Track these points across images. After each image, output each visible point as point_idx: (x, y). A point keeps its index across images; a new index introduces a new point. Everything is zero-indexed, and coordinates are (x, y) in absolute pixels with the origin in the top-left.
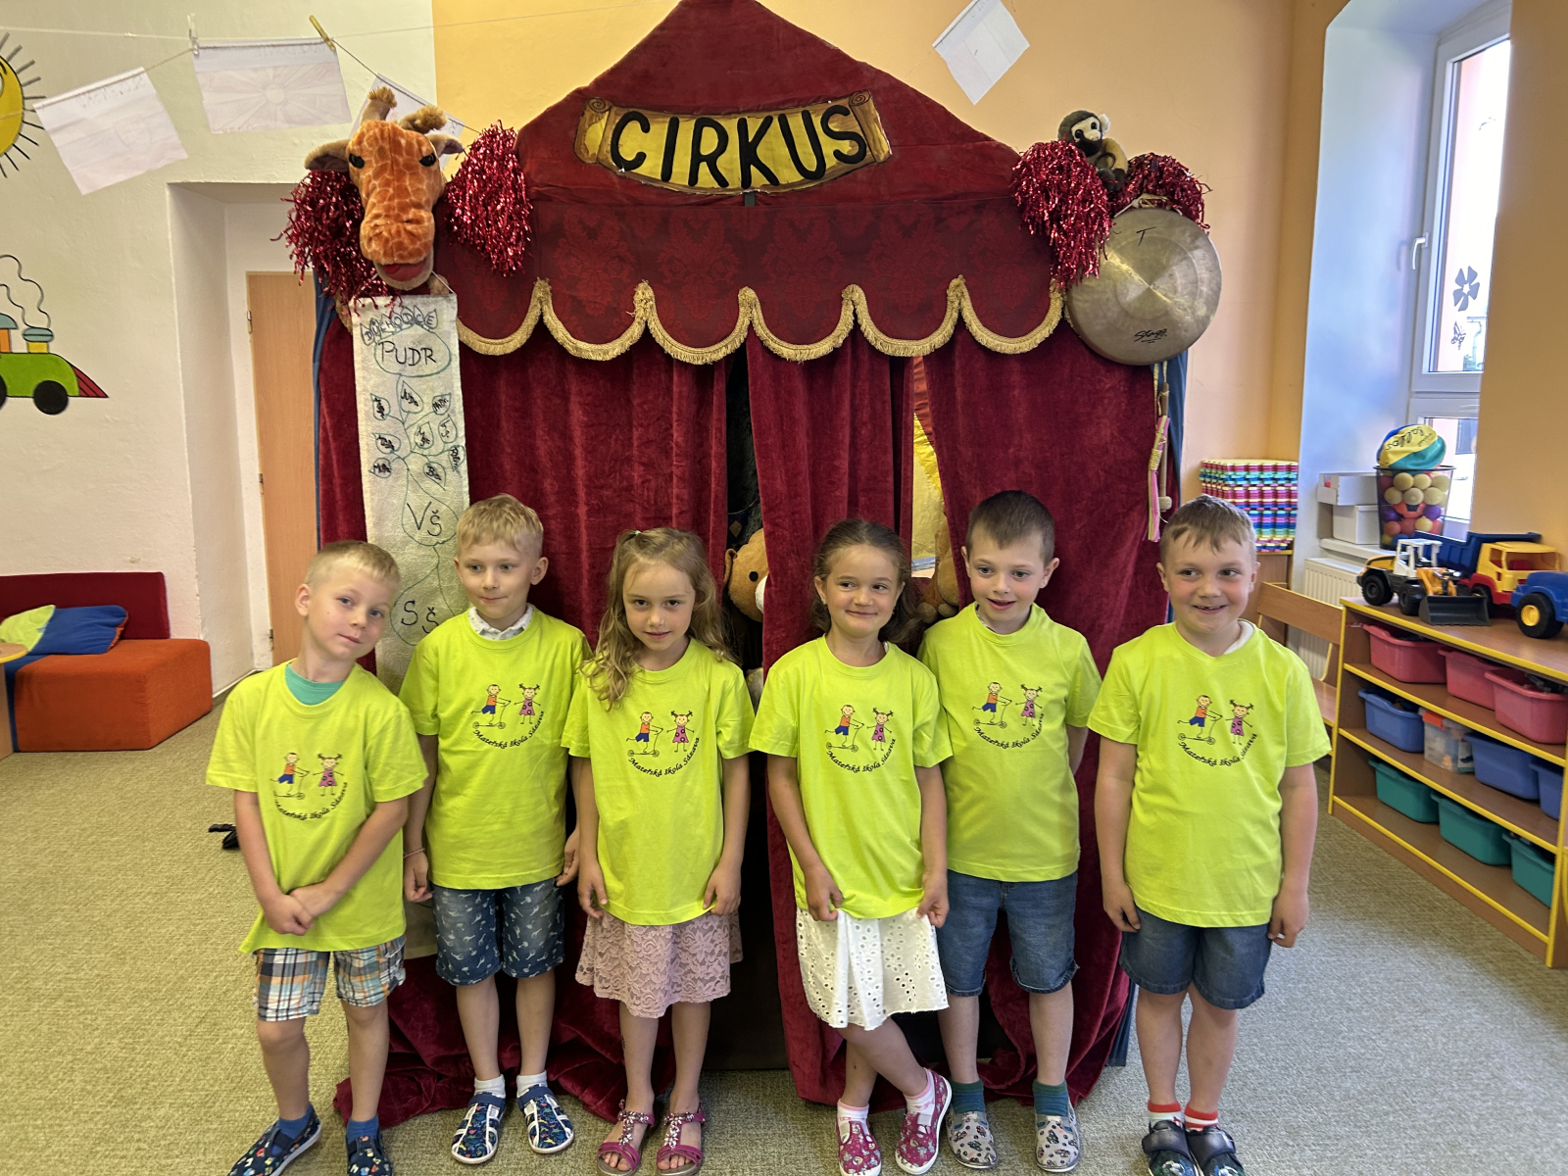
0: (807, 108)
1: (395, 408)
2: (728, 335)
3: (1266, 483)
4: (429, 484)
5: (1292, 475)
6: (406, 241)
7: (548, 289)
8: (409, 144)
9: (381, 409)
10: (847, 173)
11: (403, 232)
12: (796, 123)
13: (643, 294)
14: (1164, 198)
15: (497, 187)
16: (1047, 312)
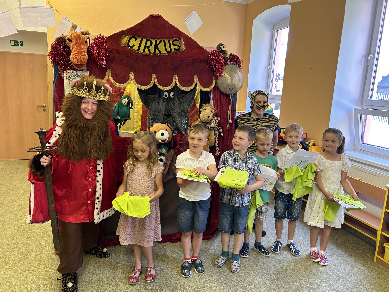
0: (170, 39)
6: (82, 60)
7: (110, 71)
8: (82, 38)
10: (176, 53)
11: (82, 57)
12: (167, 42)
13: (132, 74)
14: (235, 63)
15: (101, 49)
16: (212, 83)
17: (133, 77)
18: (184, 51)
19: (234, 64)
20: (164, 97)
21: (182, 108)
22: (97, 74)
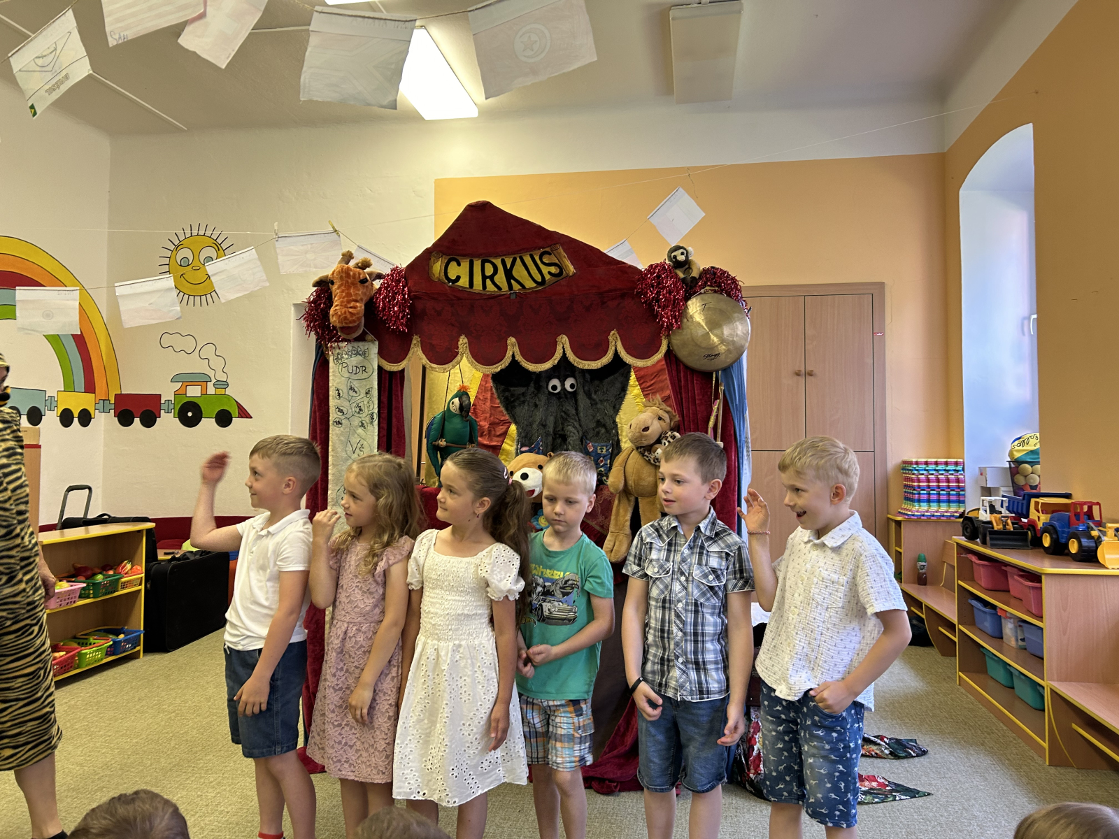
0: (531, 253)
1: (345, 395)
2: (501, 360)
3: (941, 472)
4: (360, 431)
5: (960, 468)
6: (349, 316)
7: (419, 339)
8: (354, 274)
9: (339, 394)
10: (556, 282)
11: (347, 313)
12: (528, 259)
13: (463, 341)
14: (716, 288)
15: (395, 294)
16: (660, 346)
17: (466, 347)
18: (574, 275)
19: (715, 292)
20: (550, 392)
21: (599, 417)
22: (394, 347)
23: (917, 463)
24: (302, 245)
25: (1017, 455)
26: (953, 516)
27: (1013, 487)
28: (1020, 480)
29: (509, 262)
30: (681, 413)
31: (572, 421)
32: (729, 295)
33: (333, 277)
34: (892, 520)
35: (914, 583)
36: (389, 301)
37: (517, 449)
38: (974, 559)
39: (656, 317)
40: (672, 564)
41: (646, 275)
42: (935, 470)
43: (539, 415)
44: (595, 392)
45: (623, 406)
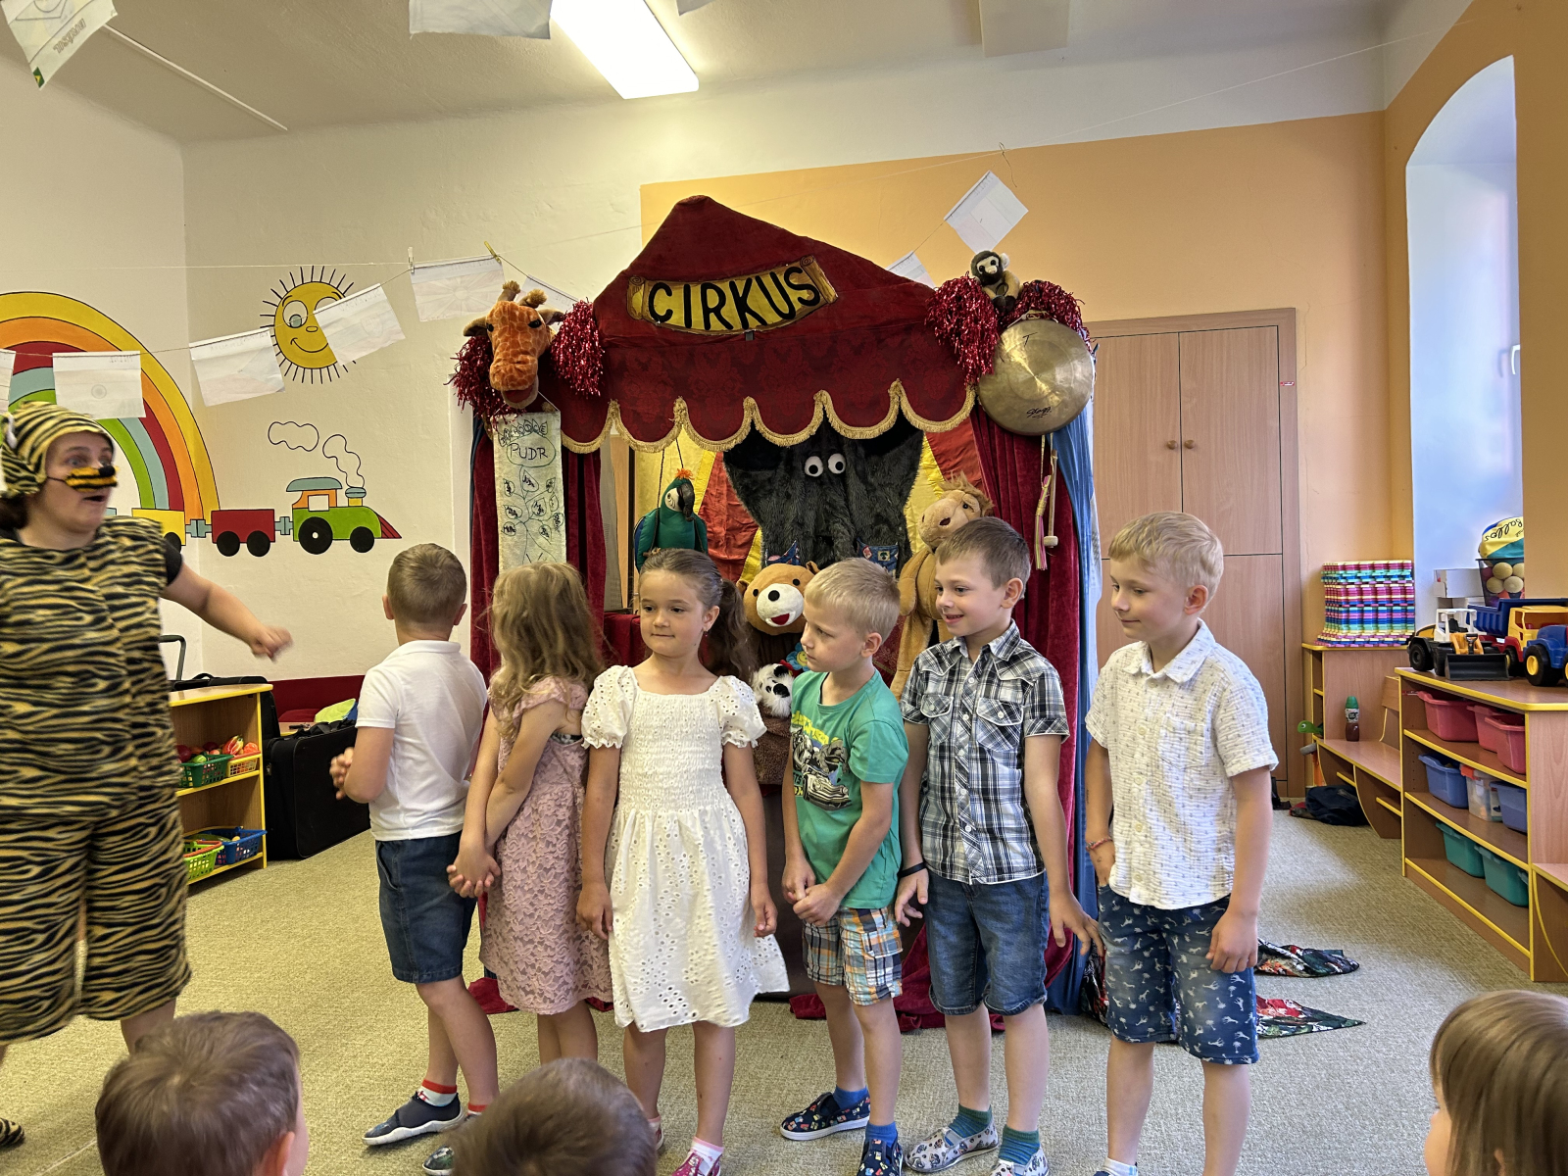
0: (773, 270)
1: (518, 490)
2: (735, 432)
3: (1379, 580)
4: (542, 539)
5: (1407, 572)
6: (516, 375)
7: (618, 406)
8: (522, 314)
9: (509, 489)
10: (811, 313)
11: (514, 371)
12: (768, 281)
13: (680, 405)
14: (1044, 312)
15: (580, 340)
16: (964, 400)
17: (685, 414)
18: (836, 301)
19: (1042, 317)
20: (807, 476)
21: (879, 509)
22: (583, 420)
23: (1344, 568)
24: (449, 279)
25: (1491, 550)
26: (1398, 642)
27: (1485, 596)
28: (1496, 586)
29: (740, 286)
30: (996, 497)
31: (840, 516)
32: (1062, 321)
33: (492, 320)
34: (1309, 650)
35: (1342, 738)
36: (573, 352)
37: (763, 560)
38: (1426, 697)
39: (957, 358)
40: (952, 698)
41: (940, 296)
42: (1371, 577)
43: (793, 510)
44: (873, 474)
45: (912, 491)
